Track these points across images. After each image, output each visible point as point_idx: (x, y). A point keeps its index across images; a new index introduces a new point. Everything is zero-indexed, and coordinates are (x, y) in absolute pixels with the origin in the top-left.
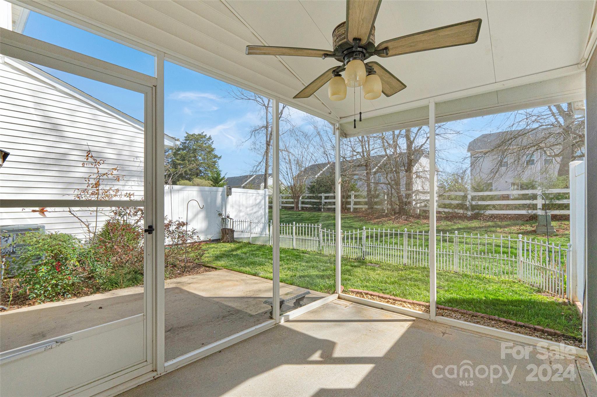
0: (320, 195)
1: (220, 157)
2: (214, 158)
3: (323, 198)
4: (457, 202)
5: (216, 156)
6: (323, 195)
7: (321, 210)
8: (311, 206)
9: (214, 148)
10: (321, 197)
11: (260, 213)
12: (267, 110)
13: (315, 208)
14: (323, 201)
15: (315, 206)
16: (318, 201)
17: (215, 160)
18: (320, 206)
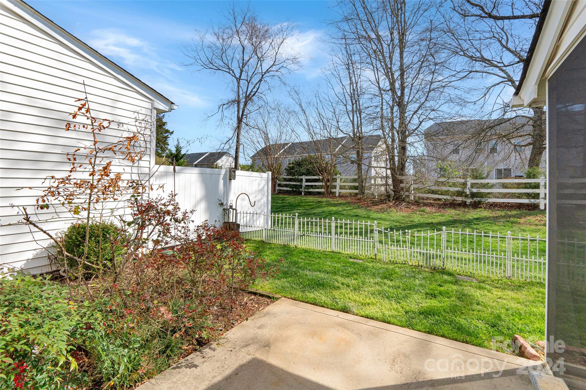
0: (300, 177)
1: (172, 133)
2: (166, 133)
3: (304, 180)
4: (456, 189)
5: (167, 131)
6: (304, 178)
7: (301, 194)
8: (291, 189)
9: (166, 123)
10: (302, 179)
11: (263, 201)
12: (239, 83)
13: (295, 191)
14: (304, 184)
15: (295, 189)
16: (299, 184)
17: (166, 135)
18: (301, 190)
